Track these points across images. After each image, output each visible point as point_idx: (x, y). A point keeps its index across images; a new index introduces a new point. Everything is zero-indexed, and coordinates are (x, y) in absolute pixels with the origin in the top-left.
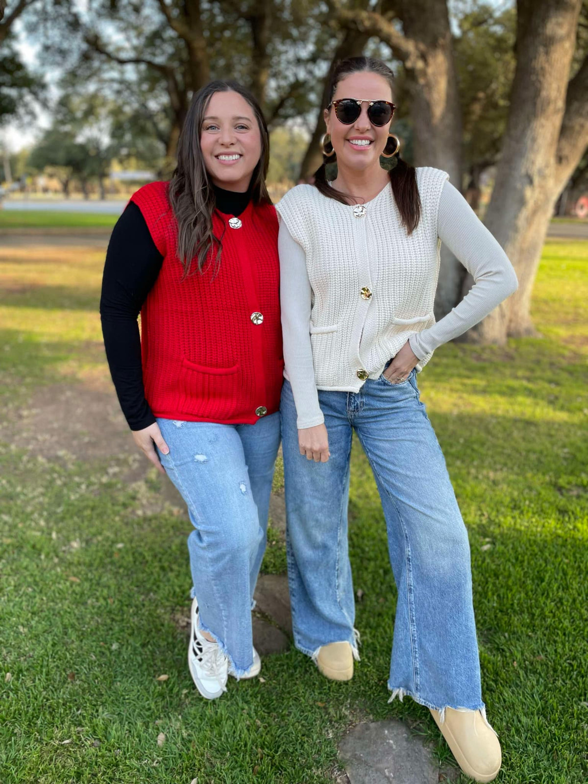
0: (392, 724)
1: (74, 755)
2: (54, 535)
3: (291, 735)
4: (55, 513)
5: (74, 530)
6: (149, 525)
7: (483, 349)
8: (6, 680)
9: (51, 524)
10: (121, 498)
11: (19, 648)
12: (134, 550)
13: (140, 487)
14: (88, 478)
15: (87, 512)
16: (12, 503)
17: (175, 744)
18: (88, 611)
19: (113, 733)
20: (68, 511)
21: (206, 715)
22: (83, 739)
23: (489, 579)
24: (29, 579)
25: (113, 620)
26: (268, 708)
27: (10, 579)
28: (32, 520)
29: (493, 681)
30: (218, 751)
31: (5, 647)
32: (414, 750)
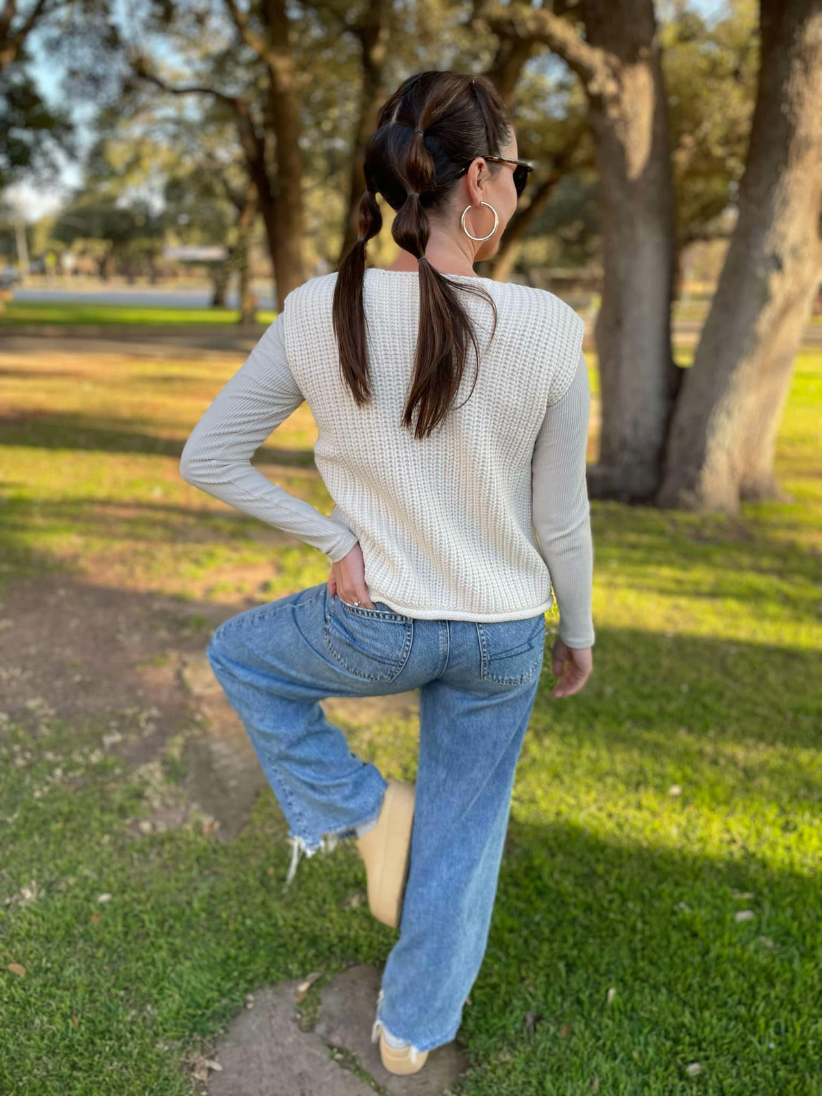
5: (31, 861)
6: (159, 854)
7: (704, 521)
10: (118, 798)
12: (127, 909)
13: (151, 773)
14: (69, 753)
15: (55, 827)
18: (32, 1042)
20: (26, 821)
25: (74, 1067)
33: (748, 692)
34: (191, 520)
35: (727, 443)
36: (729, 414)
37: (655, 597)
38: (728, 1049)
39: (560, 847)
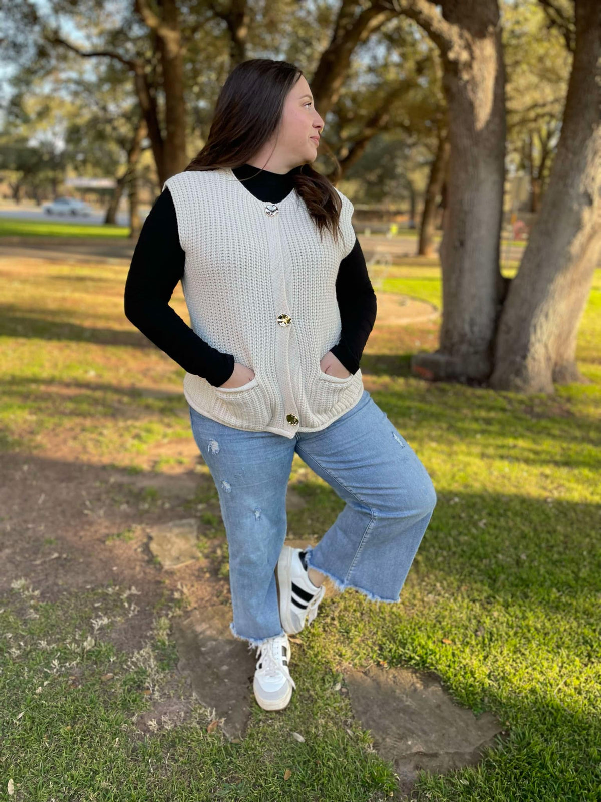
7: (531, 399)
14: (61, 642)
34: (126, 399)
35: (545, 338)
36: (547, 316)
37: (523, 466)
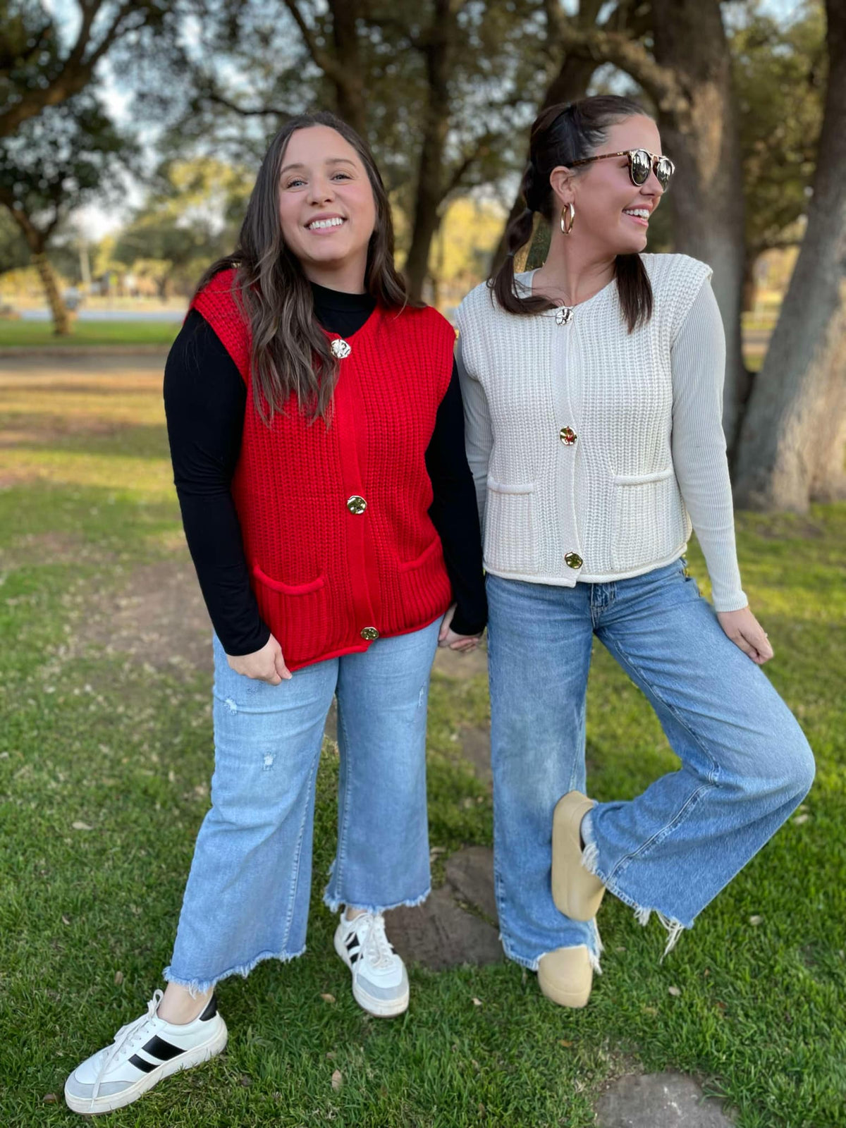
0: (675, 1078)
1: (216, 1097)
2: (172, 776)
3: (524, 1086)
4: (171, 744)
5: (199, 770)
7: (774, 520)
8: (116, 981)
9: (167, 761)
11: (132, 935)
16: (111, 728)
17: (358, 1088)
19: (270, 1066)
20: (189, 742)
21: (398, 1049)
22: (227, 1074)
23: (810, 868)
24: (142, 838)
26: (488, 1044)
27: (116, 836)
28: (141, 754)
29: (825, 1021)
30: (419, 1102)
31: (113, 934)
32: (709, 1119)
33: (811, 660)
35: (797, 446)
36: (799, 417)
38: (784, 906)
39: (639, 770)
